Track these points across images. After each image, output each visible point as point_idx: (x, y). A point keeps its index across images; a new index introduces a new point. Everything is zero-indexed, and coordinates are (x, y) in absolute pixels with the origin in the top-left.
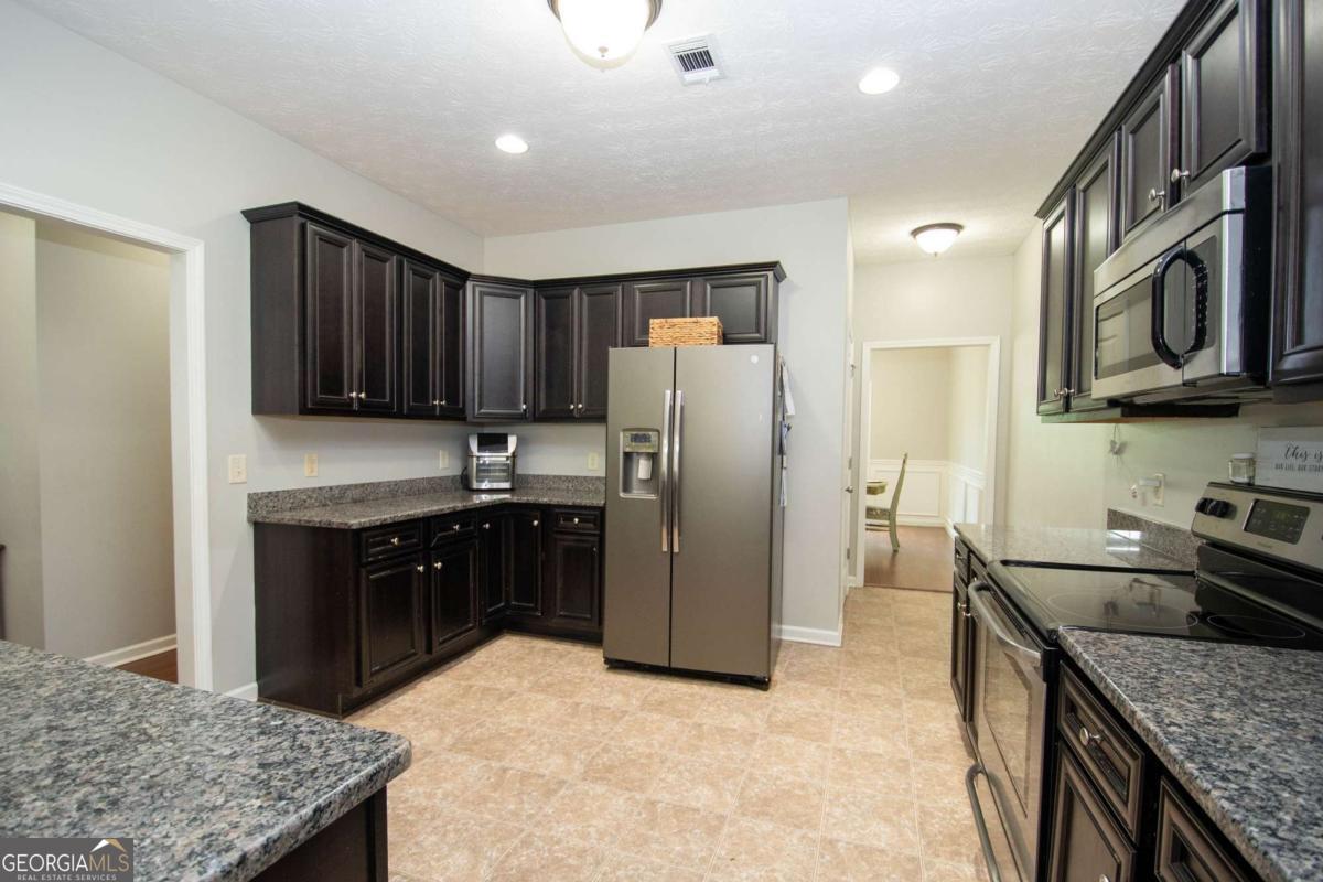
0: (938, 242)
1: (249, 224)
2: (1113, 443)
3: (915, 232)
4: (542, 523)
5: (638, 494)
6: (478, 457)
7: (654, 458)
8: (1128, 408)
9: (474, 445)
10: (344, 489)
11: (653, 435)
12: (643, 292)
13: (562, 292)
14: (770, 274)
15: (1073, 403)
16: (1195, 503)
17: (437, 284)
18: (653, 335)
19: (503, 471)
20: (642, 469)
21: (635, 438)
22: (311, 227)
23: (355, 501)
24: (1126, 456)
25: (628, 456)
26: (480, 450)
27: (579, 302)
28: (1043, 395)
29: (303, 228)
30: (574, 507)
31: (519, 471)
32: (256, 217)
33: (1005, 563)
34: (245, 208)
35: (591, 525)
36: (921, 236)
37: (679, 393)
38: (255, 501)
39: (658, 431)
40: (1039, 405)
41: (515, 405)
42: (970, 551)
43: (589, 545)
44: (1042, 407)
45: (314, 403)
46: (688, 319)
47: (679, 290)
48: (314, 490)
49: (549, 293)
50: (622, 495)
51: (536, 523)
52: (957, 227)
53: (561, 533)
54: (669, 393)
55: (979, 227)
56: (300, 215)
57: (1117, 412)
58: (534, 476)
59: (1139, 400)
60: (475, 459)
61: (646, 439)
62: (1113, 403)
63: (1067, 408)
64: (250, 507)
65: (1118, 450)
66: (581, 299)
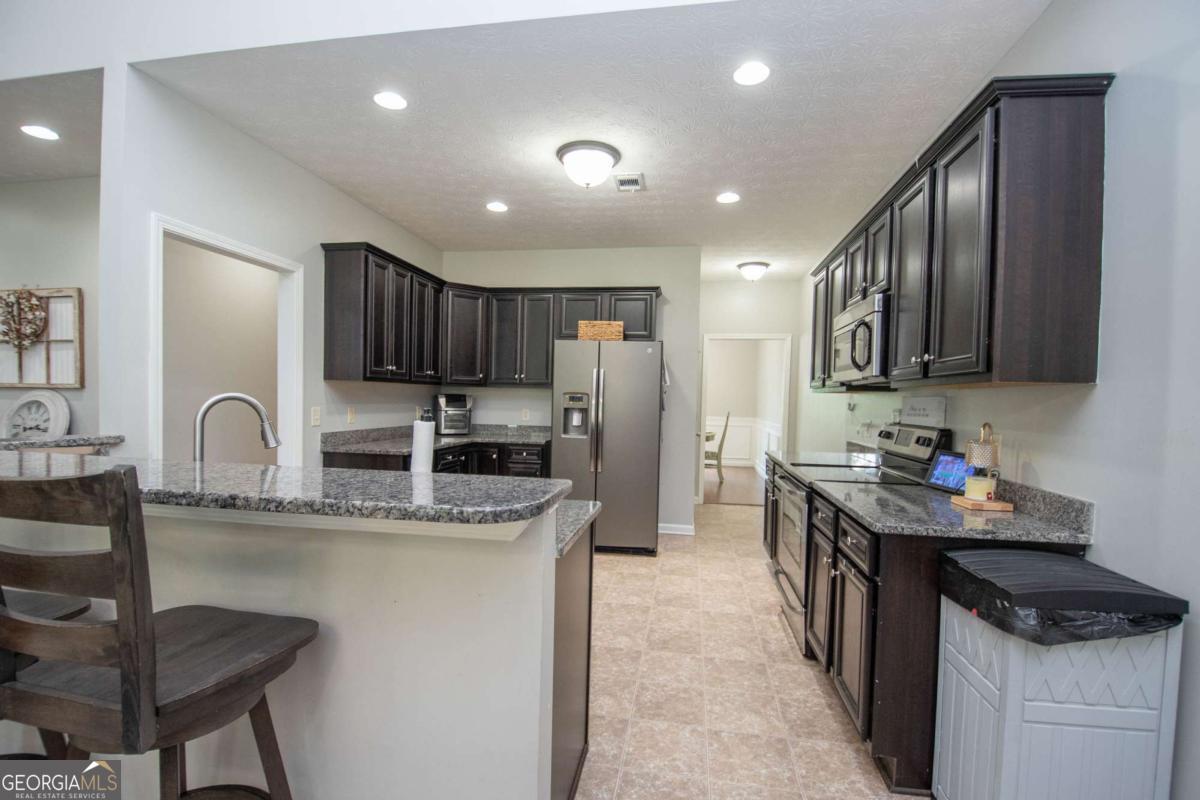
0: (754, 273)
1: (324, 253)
2: (850, 405)
3: (740, 266)
4: (499, 456)
5: (573, 435)
6: (446, 412)
7: (584, 411)
8: (850, 387)
9: (442, 401)
10: (369, 432)
11: (585, 397)
12: (568, 300)
13: (510, 297)
14: (654, 294)
15: (827, 383)
16: (878, 433)
17: (429, 291)
18: (581, 332)
19: (460, 421)
20: (576, 419)
21: (572, 399)
22: (371, 257)
23: (374, 440)
24: (856, 412)
25: (567, 410)
26: (447, 406)
27: (522, 305)
28: (813, 378)
29: (366, 258)
30: (523, 445)
31: (473, 422)
32: (329, 249)
33: (793, 465)
34: (324, 242)
35: (535, 457)
36: (743, 269)
37: (602, 371)
38: (327, 438)
39: (587, 394)
40: (811, 382)
41: (473, 373)
42: (775, 463)
43: (534, 471)
44: (814, 384)
45: (371, 372)
46: (599, 322)
47: (594, 300)
48: (353, 432)
49: (500, 297)
50: (563, 436)
51: (494, 456)
52: (767, 265)
53: (514, 463)
54: (595, 371)
55: (779, 265)
56: (366, 250)
57: (844, 388)
58: (481, 425)
59: (854, 383)
60: (443, 412)
61: (580, 399)
62: (842, 384)
63: (824, 385)
64: (322, 442)
65: (852, 408)
66: (523, 304)
